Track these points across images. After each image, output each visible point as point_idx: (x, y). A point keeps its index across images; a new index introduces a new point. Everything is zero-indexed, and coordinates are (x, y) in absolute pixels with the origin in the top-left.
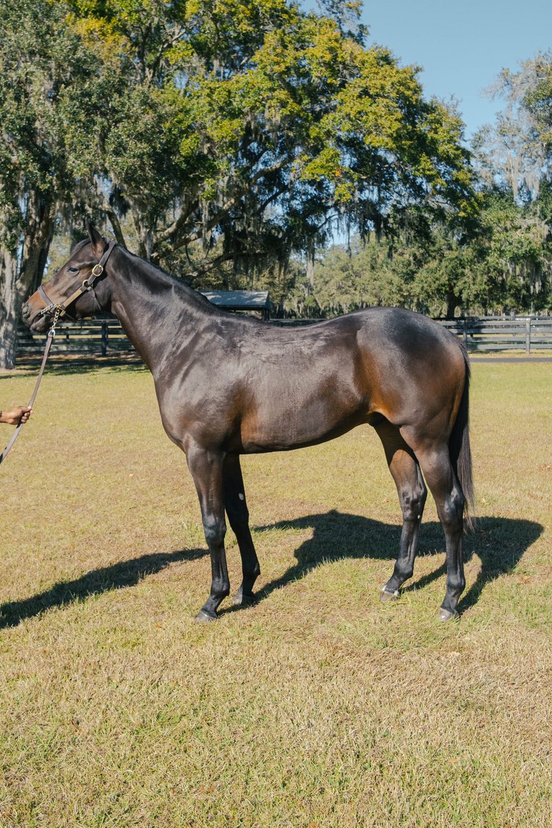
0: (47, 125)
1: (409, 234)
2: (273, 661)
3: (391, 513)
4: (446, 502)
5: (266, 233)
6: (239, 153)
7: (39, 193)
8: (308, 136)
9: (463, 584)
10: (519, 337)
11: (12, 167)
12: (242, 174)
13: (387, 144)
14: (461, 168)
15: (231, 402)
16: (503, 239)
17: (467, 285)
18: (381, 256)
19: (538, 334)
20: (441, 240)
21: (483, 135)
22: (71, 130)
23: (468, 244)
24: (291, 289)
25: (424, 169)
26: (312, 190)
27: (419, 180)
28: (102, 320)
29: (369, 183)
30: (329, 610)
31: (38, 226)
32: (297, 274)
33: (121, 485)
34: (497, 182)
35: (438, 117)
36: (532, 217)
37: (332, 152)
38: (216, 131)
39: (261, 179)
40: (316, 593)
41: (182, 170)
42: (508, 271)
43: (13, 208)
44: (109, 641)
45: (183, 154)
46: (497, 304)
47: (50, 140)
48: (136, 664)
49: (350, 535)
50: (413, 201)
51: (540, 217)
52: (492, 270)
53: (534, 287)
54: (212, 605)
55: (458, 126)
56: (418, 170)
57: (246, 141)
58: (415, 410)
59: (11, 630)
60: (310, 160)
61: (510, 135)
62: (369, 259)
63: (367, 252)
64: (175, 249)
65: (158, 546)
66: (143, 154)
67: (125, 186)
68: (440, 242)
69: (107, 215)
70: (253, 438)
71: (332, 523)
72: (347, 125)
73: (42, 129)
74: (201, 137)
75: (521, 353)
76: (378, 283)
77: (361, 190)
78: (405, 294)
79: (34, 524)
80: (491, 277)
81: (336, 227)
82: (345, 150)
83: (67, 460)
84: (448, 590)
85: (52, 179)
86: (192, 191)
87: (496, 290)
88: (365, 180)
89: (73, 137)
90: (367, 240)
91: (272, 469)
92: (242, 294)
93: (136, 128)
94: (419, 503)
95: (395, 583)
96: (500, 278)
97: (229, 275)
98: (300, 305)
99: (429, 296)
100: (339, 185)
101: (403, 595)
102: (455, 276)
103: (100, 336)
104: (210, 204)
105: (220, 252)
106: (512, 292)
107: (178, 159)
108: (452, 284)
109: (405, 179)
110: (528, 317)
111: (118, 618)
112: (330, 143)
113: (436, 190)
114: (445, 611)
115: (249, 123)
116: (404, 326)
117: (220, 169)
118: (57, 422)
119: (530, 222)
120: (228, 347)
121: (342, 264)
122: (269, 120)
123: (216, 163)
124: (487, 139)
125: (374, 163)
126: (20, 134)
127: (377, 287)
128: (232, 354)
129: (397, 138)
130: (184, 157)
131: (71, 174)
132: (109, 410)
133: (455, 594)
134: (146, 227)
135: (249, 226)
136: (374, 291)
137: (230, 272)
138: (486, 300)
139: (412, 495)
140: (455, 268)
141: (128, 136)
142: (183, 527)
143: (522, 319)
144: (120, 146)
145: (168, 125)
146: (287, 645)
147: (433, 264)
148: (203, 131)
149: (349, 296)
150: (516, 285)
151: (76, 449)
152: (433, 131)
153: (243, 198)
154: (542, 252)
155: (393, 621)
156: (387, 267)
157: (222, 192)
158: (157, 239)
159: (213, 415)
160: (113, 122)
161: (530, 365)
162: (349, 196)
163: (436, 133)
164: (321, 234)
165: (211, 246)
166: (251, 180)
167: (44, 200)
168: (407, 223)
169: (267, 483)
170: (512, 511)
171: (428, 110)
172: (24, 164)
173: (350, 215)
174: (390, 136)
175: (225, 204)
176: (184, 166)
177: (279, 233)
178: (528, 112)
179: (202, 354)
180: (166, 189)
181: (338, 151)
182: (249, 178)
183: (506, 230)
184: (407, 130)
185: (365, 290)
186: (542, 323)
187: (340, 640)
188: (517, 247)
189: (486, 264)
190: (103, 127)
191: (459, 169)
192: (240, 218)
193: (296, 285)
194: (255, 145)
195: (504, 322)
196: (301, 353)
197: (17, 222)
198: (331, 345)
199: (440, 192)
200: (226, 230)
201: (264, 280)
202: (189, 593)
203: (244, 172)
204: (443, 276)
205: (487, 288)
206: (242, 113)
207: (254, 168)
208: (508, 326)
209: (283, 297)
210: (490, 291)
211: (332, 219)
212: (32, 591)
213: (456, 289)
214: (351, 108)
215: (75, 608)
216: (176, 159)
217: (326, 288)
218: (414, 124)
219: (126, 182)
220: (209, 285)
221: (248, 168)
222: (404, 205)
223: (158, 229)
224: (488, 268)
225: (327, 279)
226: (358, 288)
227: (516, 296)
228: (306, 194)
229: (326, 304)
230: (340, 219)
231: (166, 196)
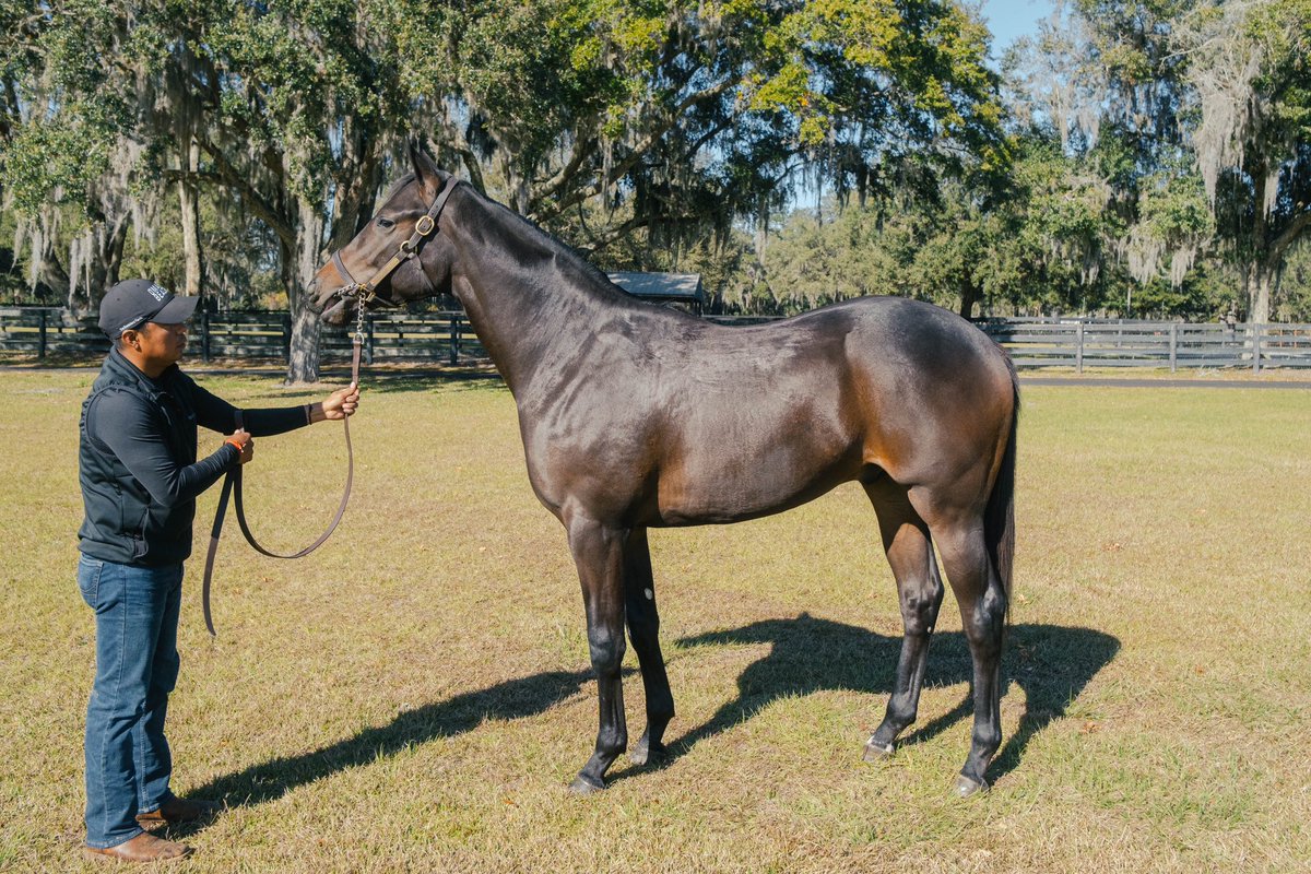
0: (371, 17)
1: (908, 194)
2: (693, 864)
3: (882, 615)
4: (976, 609)
5: (697, 188)
6: (660, 69)
7: (357, 120)
8: (762, 45)
9: (997, 738)
10: (1064, 349)
11: (316, 79)
12: (664, 99)
13: (878, 60)
14: (986, 99)
15: (644, 447)
16: (1045, 205)
17: (990, 271)
18: (867, 227)
19: (1094, 345)
20: (954, 204)
21: (1018, 51)
22: (406, 27)
23: (995, 210)
24: (734, 272)
25: (931, 100)
26: (766, 126)
27: (924, 116)
28: (454, 312)
29: (850, 118)
30: (783, 774)
31: (356, 170)
32: (743, 250)
33: (465, 564)
34: (1037, 121)
35: (953, 22)
36: (1087, 172)
37: (796, 71)
38: (625, 35)
39: (692, 108)
40: (763, 747)
41: (573, 92)
42: (1051, 251)
43: (318, 141)
44: (428, 827)
45: (576, 67)
46: (1034, 300)
47: (376, 41)
48: (469, 867)
49: (818, 650)
50: (915, 147)
51: (1099, 174)
52: (1027, 250)
53: (1087, 276)
54: (597, 767)
55: (982, 37)
56: (924, 101)
57: (670, 51)
58: (933, 462)
59: (268, 805)
60: (765, 82)
61: (1058, 52)
62: (849, 231)
63: (845, 219)
64: (562, 209)
65: (517, 664)
66: (516, 65)
67: (488, 113)
68: (953, 208)
69: (461, 157)
70: (676, 505)
71: (790, 631)
72: (820, 31)
73: (362, 24)
74: (604, 44)
75: (1069, 372)
76: (862, 265)
77: (839, 128)
78: (900, 282)
79: (325, 625)
80: (1025, 261)
81: (801, 182)
82: (816, 68)
83: (386, 524)
84: (974, 746)
85: (377, 99)
86: (588, 123)
87: (1033, 279)
88: (845, 113)
89: (410, 37)
90: (845, 202)
91: (700, 542)
92: (661, 278)
93: (504, 26)
94: (930, 608)
95: (888, 732)
96: (1038, 262)
97: (644, 249)
98: (746, 296)
99: (935, 286)
100: (807, 118)
101: (899, 751)
102: (973, 257)
103: (448, 336)
104: (615, 143)
105: (630, 215)
106: (1056, 282)
107: (568, 74)
108: (969, 269)
109: (904, 113)
110: (1078, 319)
111: (445, 786)
112: (795, 57)
113: (949, 129)
114: (967, 779)
115: (674, 25)
116: (921, 327)
117: (630, 91)
118: (375, 464)
119: (1084, 180)
120: (640, 357)
121: (808, 236)
122: (705, 21)
123: (624, 82)
124: (1023, 58)
125: (858, 88)
126: (329, 29)
127: (859, 272)
128: (647, 369)
129: (893, 52)
130: (577, 71)
131: (406, 93)
132: (455, 447)
133: (985, 754)
134: (519, 175)
135: (673, 178)
136: (855, 278)
137: (644, 246)
138: (1018, 294)
139: (920, 595)
140: (973, 246)
141: (494, 38)
142: (557, 633)
143: (1068, 322)
144: (480, 53)
145: (553, 23)
146: (714, 837)
147: (942, 240)
148: (606, 35)
149: (818, 284)
150: (1062, 272)
151: (401, 506)
152: (946, 44)
153: (665, 136)
154: (1102, 224)
155: (884, 795)
156: (874, 242)
157: (634, 127)
158: (535, 194)
159: (613, 468)
160: (471, 16)
161: (1082, 389)
162: (820, 136)
163: (950, 46)
164: (779, 191)
165: (617, 205)
166: (676, 109)
167: (365, 131)
168: (904, 177)
169: (690, 565)
170: (1066, 616)
171: (940, 13)
172: (335, 75)
173: (822, 164)
174: (883, 48)
175: (637, 143)
176: (577, 85)
177: (716, 189)
178: (1085, 20)
179: (599, 367)
180: (550, 119)
181: (807, 70)
182: (673, 105)
183: (1049, 191)
184: (908, 41)
185: (842, 276)
186: (1100, 329)
187: (799, 826)
188: (1065, 217)
189: (1019, 242)
190: (458, 24)
191: (983, 100)
192: (660, 165)
193: (741, 267)
194: (682, 58)
195: (1042, 326)
196: (756, 368)
197: (323, 162)
198: (803, 357)
199: (954, 134)
200: (639, 183)
201: (695, 256)
202: (561, 745)
203: (667, 97)
204: (956, 258)
205: (1020, 276)
206: (665, 9)
207: (681, 91)
208: (1049, 332)
209: (722, 283)
210: (1024, 280)
211: (795, 169)
212: (311, 739)
213: (975, 277)
214: (826, 6)
215: (380, 766)
216: (564, 75)
217: (785, 272)
218: (918, 33)
219: (489, 107)
220: (612, 262)
221: (673, 92)
222: (902, 152)
223: (538, 178)
224: (1021, 247)
225: (787, 258)
226: (832, 273)
227: (1060, 289)
228: (758, 132)
229: (784, 295)
230: (806, 169)
231: (549, 129)
